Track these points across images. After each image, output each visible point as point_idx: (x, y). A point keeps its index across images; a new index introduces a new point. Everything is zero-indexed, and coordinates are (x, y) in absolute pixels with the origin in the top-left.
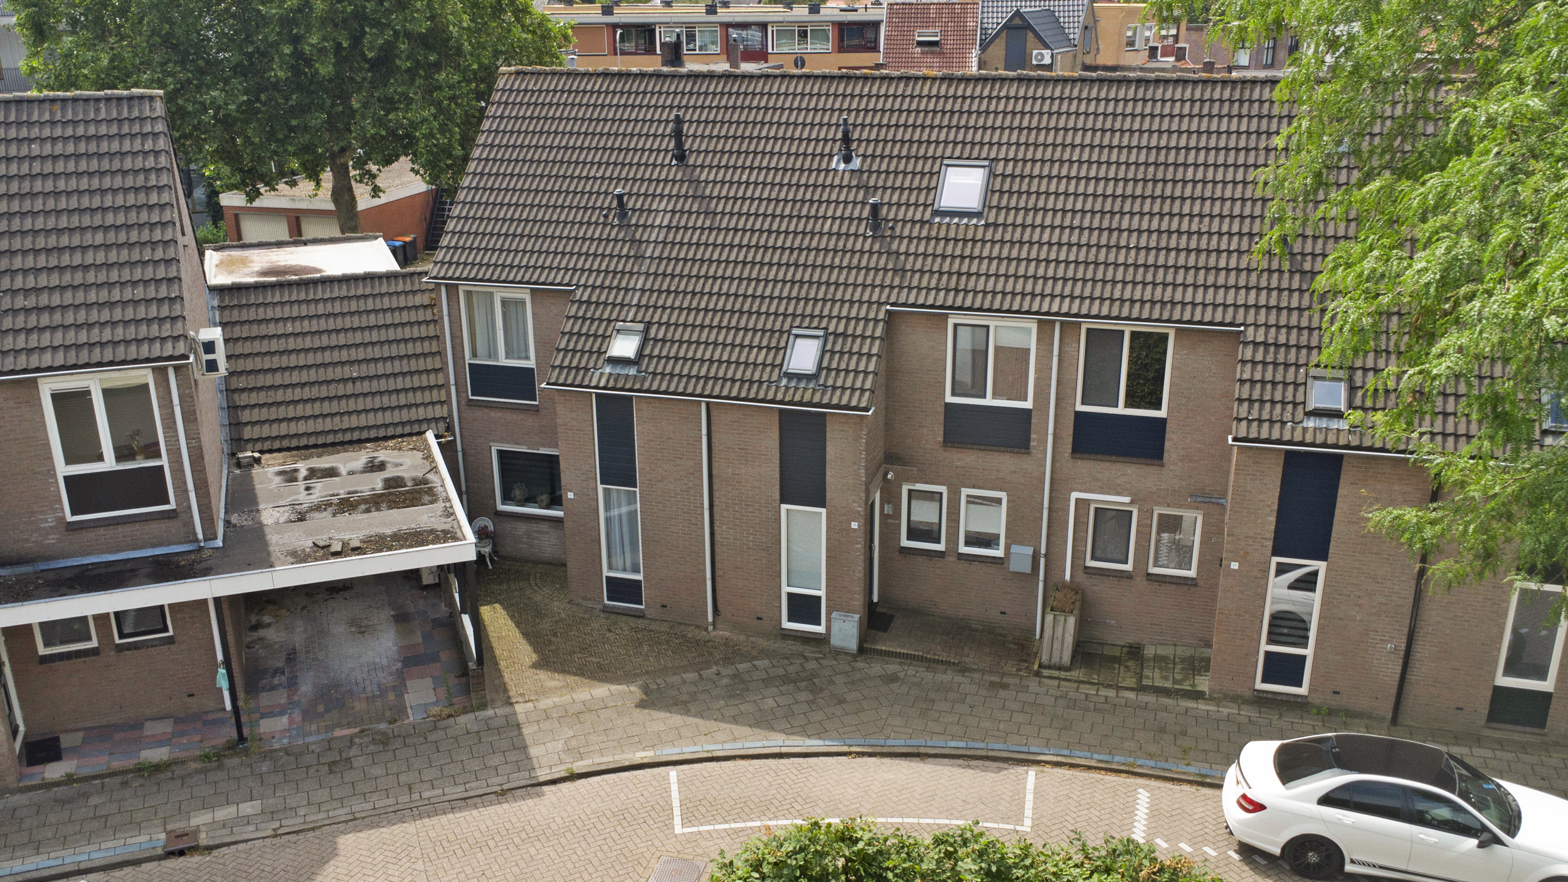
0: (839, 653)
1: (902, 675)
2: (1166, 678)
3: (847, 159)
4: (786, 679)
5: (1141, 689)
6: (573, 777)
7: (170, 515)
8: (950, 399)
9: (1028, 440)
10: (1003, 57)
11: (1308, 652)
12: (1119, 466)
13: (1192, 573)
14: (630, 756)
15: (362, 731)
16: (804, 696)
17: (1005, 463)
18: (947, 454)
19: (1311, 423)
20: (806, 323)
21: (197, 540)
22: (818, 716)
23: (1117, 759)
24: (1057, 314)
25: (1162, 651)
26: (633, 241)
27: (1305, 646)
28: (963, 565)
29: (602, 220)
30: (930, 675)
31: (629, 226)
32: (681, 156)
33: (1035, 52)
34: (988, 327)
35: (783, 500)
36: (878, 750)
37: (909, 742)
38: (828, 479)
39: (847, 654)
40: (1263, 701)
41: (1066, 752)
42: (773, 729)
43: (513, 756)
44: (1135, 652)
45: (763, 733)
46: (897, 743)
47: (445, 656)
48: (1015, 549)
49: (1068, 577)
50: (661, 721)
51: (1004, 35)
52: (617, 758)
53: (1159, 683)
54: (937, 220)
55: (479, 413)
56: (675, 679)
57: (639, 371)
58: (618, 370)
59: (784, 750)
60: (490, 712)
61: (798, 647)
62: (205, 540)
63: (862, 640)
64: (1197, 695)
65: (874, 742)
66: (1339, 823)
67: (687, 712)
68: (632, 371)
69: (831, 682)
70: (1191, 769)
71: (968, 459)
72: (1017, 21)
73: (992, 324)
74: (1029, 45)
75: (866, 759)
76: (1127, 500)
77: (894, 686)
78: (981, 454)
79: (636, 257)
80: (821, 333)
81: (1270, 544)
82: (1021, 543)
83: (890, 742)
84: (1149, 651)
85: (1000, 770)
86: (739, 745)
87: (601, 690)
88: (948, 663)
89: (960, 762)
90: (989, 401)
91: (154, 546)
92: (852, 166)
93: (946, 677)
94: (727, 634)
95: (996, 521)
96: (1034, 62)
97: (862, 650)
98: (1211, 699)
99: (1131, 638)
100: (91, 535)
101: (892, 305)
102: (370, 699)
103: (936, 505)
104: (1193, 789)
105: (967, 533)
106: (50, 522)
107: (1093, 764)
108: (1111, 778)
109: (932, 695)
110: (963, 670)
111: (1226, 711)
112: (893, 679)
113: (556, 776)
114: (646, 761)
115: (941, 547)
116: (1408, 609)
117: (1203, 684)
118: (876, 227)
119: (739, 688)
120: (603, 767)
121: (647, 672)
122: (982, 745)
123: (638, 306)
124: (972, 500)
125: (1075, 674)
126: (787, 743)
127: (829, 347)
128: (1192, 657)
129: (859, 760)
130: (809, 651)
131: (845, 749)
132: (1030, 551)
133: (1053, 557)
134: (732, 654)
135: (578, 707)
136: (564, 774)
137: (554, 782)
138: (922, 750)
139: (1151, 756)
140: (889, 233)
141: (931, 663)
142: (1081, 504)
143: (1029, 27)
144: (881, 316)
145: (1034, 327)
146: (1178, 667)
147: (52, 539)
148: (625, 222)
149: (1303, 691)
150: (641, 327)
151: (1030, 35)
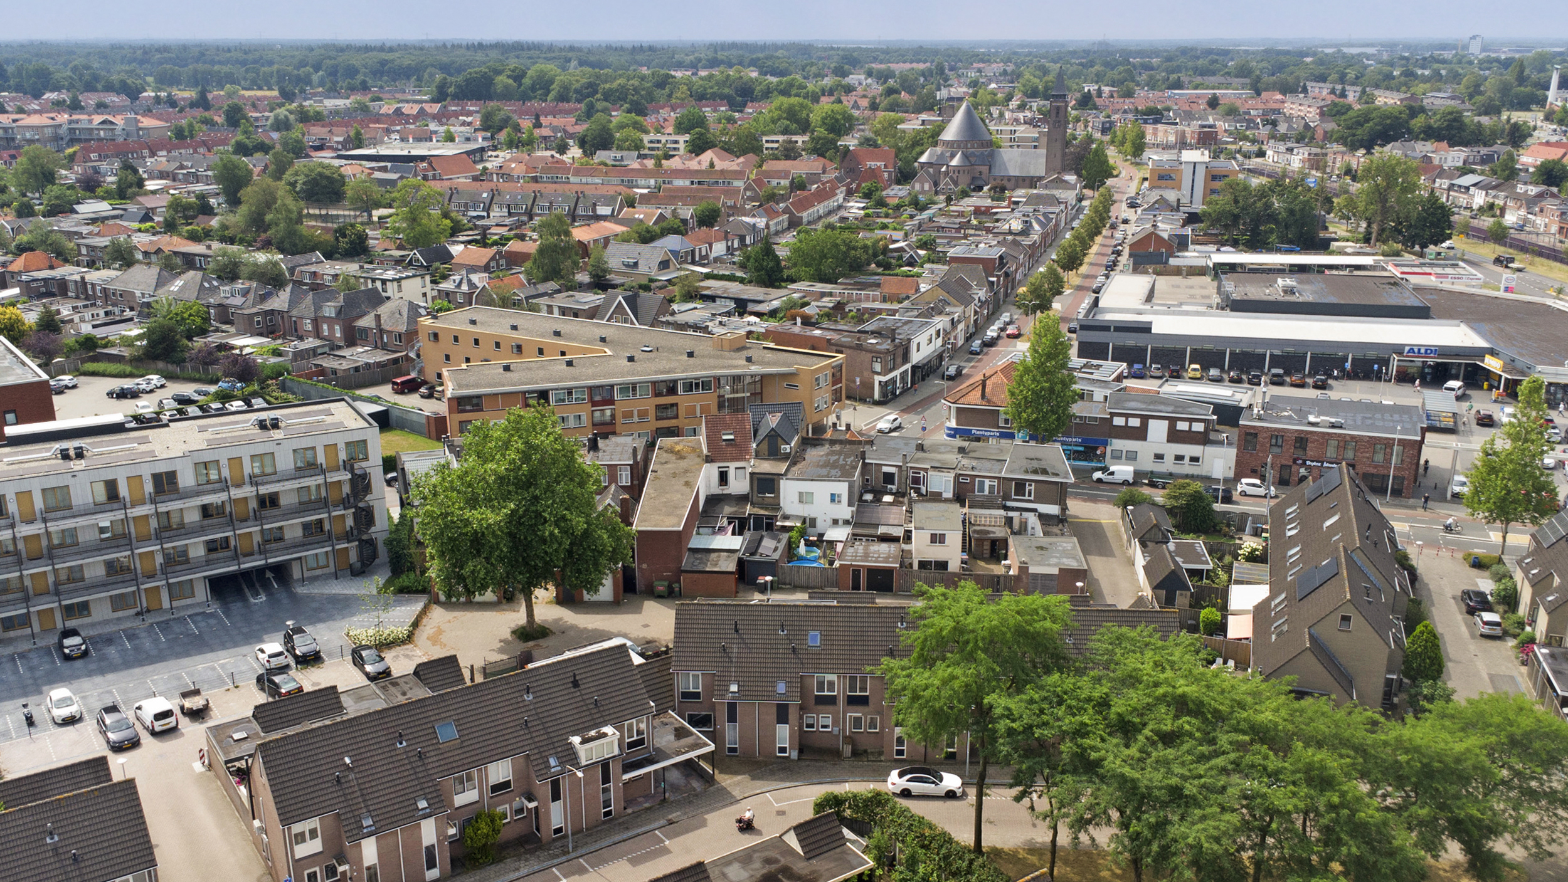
0: (793, 760)
1: (810, 764)
2: (873, 757)
3: (783, 631)
4: (783, 769)
5: (867, 760)
7: (647, 747)
8: (816, 693)
9: (836, 702)
11: (905, 748)
12: (858, 707)
13: (877, 731)
15: (689, 794)
16: (788, 772)
17: (831, 708)
18: (816, 707)
20: (780, 679)
21: (651, 752)
22: (794, 777)
24: (841, 672)
25: (872, 751)
26: (729, 657)
27: (904, 746)
28: (820, 734)
29: (719, 651)
30: (817, 763)
31: (727, 653)
32: (737, 631)
33: (782, 446)
34: (825, 676)
35: (778, 723)
36: (811, 783)
38: (788, 717)
39: (795, 761)
40: (896, 760)
43: (729, 795)
44: (865, 751)
45: (783, 783)
47: (693, 773)
48: (834, 728)
49: (846, 734)
50: (759, 784)
53: (871, 758)
54: (808, 648)
55: (684, 705)
56: (755, 772)
57: (739, 695)
58: (734, 694)
59: (790, 786)
60: (716, 786)
62: (653, 752)
63: (798, 756)
64: (880, 760)
65: (810, 781)
66: (910, 785)
67: (764, 780)
68: (737, 695)
69: (795, 768)
70: (880, 777)
71: (820, 707)
75: (809, 786)
76: (861, 714)
77: (810, 767)
78: (824, 706)
79: (731, 662)
80: (784, 681)
82: (836, 727)
83: (813, 781)
84: (869, 751)
85: (839, 784)
86: (780, 786)
87: (739, 778)
88: (821, 760)
90: (826, 693)
91: (643, 755)
92: (784, 633)
93: (822, 764)
94: (762, 758)
95: (830, 722)
96: (782, 451)
97: (798, 759)
98: (884, 761)
99: (864, 748)
101: (802, 673)
102: (684, 786)
103: (812, 719)
104: (880, 780)
105: (821, 725)
109: (820, 769)
110: (825, 762)
111: (887, 763)
112: (808, 765)
113: (741, 798)
114: (760, 792)
115: (814, 729)
117: (882, 758)
118: (793, 651)
119: (773, 773)
120: (751, 795)
121: (748, 771)
123: (735, 676)
124: (822, 717)
125: (852, 759)
127: (787, 685)
128: (879, 751)
129: (807, 786)
130: (783, 760)
131: (804, 784)
132: (838, 728)
133: (844, 730)
134: (766, 764)
138: (822, 782)
140: (797, 652)
141: (817, 761)
142: (850, 716)
144: (799, 676)
145: (836, 675)
146: (876, 754)
148: (725, 652)
149: (904, 757)
150: (737, 682)
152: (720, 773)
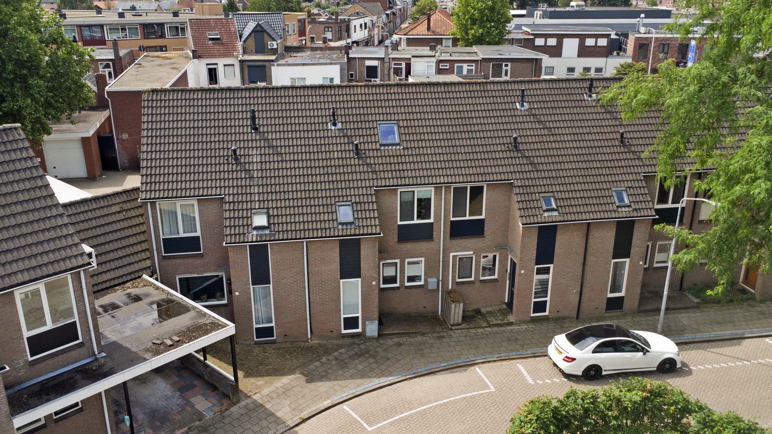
0: (371, 339)
1: (401, 342)
2: (497, 320)
3: (335, 124)
4: (358, 355)
5: (490, 326)
6: (304, 421)
7: (81, 345)
8: (399, 223)
9: (432, 235)
10: (254, 45)
11: (548, 299)
12: (468, 240)
13: (496, 277)
14: (322, 405)
15: (189, 428)
16: (371, 360)
17: (423, 246)
18: (400, 246)
19: (546, 214)
20: (341, 199)
21: (94, 354)
22: (384, 367)
23: (502, 355)
24: (444, 183)
25: (489, 309)
26: (245, 170)
27: (546, 297)
28: (407, 291)
29: (226, 162)
30: (412, 340)
31: (241, 163)
32: (256, 128)
33: (269, 43)
34: (414, 191)
35: (341, 278)
36: (417, 375)
37: (426, 368)
38: (362, 265)
39: (374, 338)
40: (534, 320)
41: (484, 357)
42: (370, 377)
43: (271, 419)
44: (478, 312)
45: (368, 380)
46: (422, 370)
47: (196, 382)
48: (430, 280)
49: (450, 287)
50: (323, 386)
51: (253, 35)
52: (317, 407)
53: (496, 322)
54: (382, 148)
55: (169, 262)
56: (311, 367)
57: (271, 231)
58: (260, 232)
59: (382, 385)
60: (243, 403)
61: (351, 340)
62: (99, 353)
63: (379, 330)
64: (511, 324)
65: (413, 372)
66: (601, 358)
67: (330, 380)
68: (267, 232)
69: (377, 352)
70: (529, 352)
71: (407, 247)
72: (258, 28)
73: (416, 190)
74: (265, 39)
75: (414, 380)
76: (472, 253)
77: (403, 347)
78: (414, 244)
79: (250, 178)
80: (350, 203)
81: (534, 261)
82: (431, 277)
83: (419, 370)
84: (483, 310)
85: (466, 370)
86: (363, 388)
87: (285, 380)
88: (415, 333)
89: (448, 371)
90: (416, 221)
91: (73, 363)
92: (337, 127)
94: (317, 342)
95: (420, 270)
96: (269, 47)
97: (380, 335)
98: (516, 324)
99: (475, 307)
100: (42, 365)
101: (376, 187)
102: (179, 412)
103: (394, 268)
104: (533, 359)
105: (408, 277)
106: (22, 363)
107: (496, 359)
108: (504, 363)
109: (420, 347)
110: (423, 334)
111: (524, 327)
112: (399, 345)
113: (297, 422)
114: (330, 405)
115: (397, 285)
116: (580, 276)
117: (511, 319)
118: (357, 154)
119: (342, 364)
120: (314, 413)
121: (297, 367)
122: (453, 362)
123: (259, 201)
124: (409, 263)
125: (463, 326)
126: (381, 381)
127: (355, 209)
128: (500, 309)
129: (411, 381)
130: (356, 340)
131: (404, 378)
132: (435, 280)
133: (444, 281)
134: (327, 351)
135: (281, 391)
136: (300, 421)
137: (297, 425)
138: (433, 370)
139: (512, 351)
140: (364, 156)
141: (409, 334)
142: (454, 257)
143: (265, 31)
144: (373, 192)
145: (433, 189)
146: (498, 314)
147: (22, 373)
148: (238, 162)
149: (547, 313)
150: (265, 211)
151: (265, 35)
152: (248, 375)
